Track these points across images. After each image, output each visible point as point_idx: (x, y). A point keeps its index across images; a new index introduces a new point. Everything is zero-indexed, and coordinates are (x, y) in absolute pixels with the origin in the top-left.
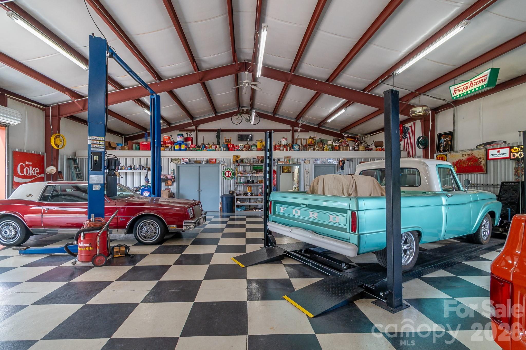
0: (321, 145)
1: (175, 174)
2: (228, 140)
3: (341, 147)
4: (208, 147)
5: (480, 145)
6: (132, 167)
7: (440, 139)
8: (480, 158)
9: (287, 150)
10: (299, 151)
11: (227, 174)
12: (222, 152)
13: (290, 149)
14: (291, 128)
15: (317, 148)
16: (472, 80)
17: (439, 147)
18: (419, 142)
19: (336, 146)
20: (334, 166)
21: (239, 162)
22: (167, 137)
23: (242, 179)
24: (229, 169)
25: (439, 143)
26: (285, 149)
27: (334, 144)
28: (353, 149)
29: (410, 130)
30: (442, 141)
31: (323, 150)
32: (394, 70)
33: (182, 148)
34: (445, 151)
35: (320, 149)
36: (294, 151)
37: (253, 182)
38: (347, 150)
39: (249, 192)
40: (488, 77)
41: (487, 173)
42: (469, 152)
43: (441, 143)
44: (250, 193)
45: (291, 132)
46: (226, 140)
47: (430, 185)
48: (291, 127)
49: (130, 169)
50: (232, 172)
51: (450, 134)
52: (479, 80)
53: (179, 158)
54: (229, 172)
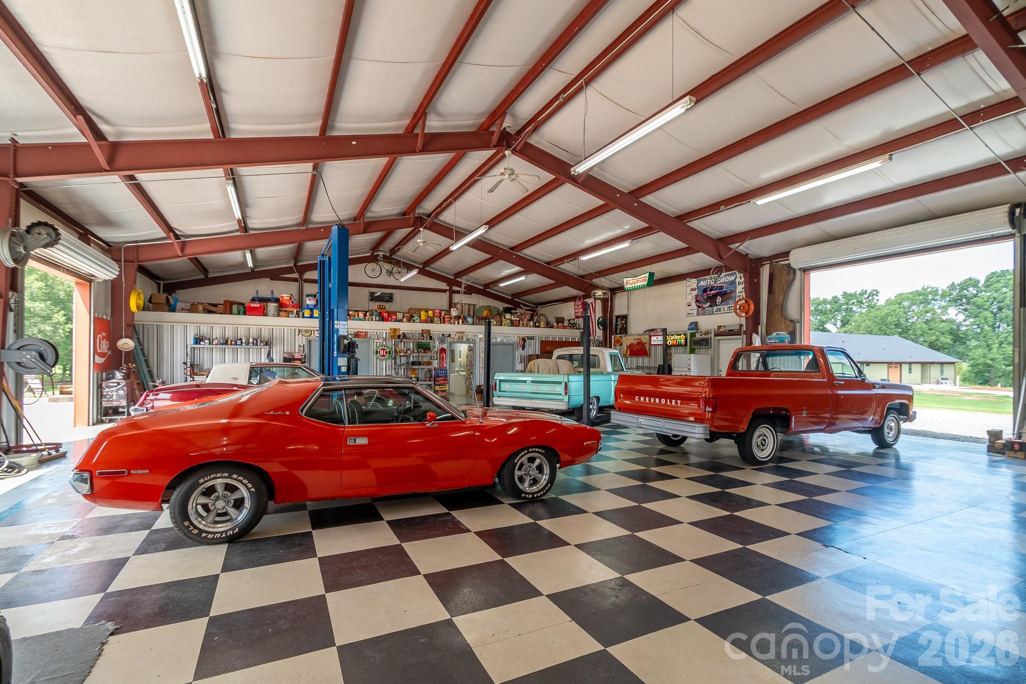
0: (498, 318)
1: (306, 351)
2: (381, 307)
3: (521, 322)
4: (353, 314)
5: (646, 331)
6: (243, 341)
7: (617, 321)
8: (646, 343)
9: (458, 323)
10: (473, 324)
11: (382, 353)
12: (374, 322)
13: (463, 322)
14: (448, 288)
15: (495, 323)
16: (638, 277)
17: (616, 329)
18: (599, 323)
19: (516, 320)
20: (512, 345)
21: (401, 337)
22: (287, 297)
23: (402, 360)
24: (385, 346)
25: (616, 325)
26: (456, 322)
27: (513, 319)
28: (533, 325)
29: (591, 306)
30: (619, 323)
31: (501, 325)
32: (580, 256)
33: (315, 315)
34: (621, 333)
35: (497, 324)
36: (468, 324)
37: (420, 364)
38: (527, 326)
39: (412, 376)
40: (647, 278)
41: (650, 357)
42: (639, 337)
43: (618, 325)
44: (416, 378)
45: (448, 292)
46: (379, 306)
47: (605, 367)
48: (447, 285)
49: (240, 343)
50: (389, 350)
51: (625, 317)
52: (642, 279)
53: (312, 329)
54: (384, 350)
